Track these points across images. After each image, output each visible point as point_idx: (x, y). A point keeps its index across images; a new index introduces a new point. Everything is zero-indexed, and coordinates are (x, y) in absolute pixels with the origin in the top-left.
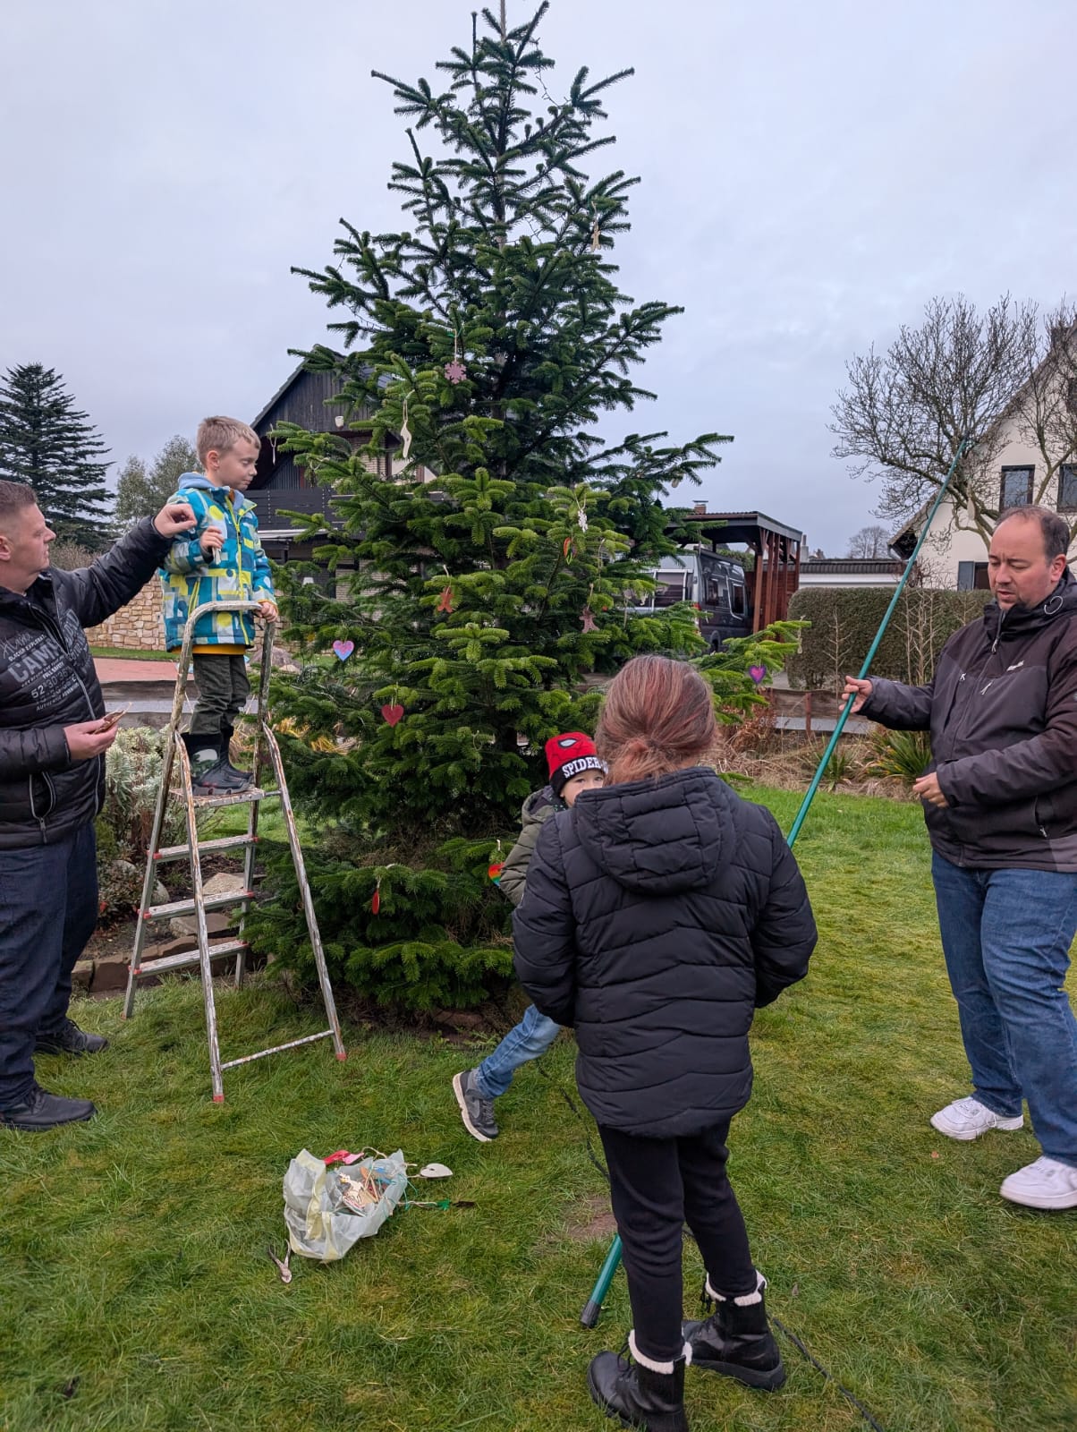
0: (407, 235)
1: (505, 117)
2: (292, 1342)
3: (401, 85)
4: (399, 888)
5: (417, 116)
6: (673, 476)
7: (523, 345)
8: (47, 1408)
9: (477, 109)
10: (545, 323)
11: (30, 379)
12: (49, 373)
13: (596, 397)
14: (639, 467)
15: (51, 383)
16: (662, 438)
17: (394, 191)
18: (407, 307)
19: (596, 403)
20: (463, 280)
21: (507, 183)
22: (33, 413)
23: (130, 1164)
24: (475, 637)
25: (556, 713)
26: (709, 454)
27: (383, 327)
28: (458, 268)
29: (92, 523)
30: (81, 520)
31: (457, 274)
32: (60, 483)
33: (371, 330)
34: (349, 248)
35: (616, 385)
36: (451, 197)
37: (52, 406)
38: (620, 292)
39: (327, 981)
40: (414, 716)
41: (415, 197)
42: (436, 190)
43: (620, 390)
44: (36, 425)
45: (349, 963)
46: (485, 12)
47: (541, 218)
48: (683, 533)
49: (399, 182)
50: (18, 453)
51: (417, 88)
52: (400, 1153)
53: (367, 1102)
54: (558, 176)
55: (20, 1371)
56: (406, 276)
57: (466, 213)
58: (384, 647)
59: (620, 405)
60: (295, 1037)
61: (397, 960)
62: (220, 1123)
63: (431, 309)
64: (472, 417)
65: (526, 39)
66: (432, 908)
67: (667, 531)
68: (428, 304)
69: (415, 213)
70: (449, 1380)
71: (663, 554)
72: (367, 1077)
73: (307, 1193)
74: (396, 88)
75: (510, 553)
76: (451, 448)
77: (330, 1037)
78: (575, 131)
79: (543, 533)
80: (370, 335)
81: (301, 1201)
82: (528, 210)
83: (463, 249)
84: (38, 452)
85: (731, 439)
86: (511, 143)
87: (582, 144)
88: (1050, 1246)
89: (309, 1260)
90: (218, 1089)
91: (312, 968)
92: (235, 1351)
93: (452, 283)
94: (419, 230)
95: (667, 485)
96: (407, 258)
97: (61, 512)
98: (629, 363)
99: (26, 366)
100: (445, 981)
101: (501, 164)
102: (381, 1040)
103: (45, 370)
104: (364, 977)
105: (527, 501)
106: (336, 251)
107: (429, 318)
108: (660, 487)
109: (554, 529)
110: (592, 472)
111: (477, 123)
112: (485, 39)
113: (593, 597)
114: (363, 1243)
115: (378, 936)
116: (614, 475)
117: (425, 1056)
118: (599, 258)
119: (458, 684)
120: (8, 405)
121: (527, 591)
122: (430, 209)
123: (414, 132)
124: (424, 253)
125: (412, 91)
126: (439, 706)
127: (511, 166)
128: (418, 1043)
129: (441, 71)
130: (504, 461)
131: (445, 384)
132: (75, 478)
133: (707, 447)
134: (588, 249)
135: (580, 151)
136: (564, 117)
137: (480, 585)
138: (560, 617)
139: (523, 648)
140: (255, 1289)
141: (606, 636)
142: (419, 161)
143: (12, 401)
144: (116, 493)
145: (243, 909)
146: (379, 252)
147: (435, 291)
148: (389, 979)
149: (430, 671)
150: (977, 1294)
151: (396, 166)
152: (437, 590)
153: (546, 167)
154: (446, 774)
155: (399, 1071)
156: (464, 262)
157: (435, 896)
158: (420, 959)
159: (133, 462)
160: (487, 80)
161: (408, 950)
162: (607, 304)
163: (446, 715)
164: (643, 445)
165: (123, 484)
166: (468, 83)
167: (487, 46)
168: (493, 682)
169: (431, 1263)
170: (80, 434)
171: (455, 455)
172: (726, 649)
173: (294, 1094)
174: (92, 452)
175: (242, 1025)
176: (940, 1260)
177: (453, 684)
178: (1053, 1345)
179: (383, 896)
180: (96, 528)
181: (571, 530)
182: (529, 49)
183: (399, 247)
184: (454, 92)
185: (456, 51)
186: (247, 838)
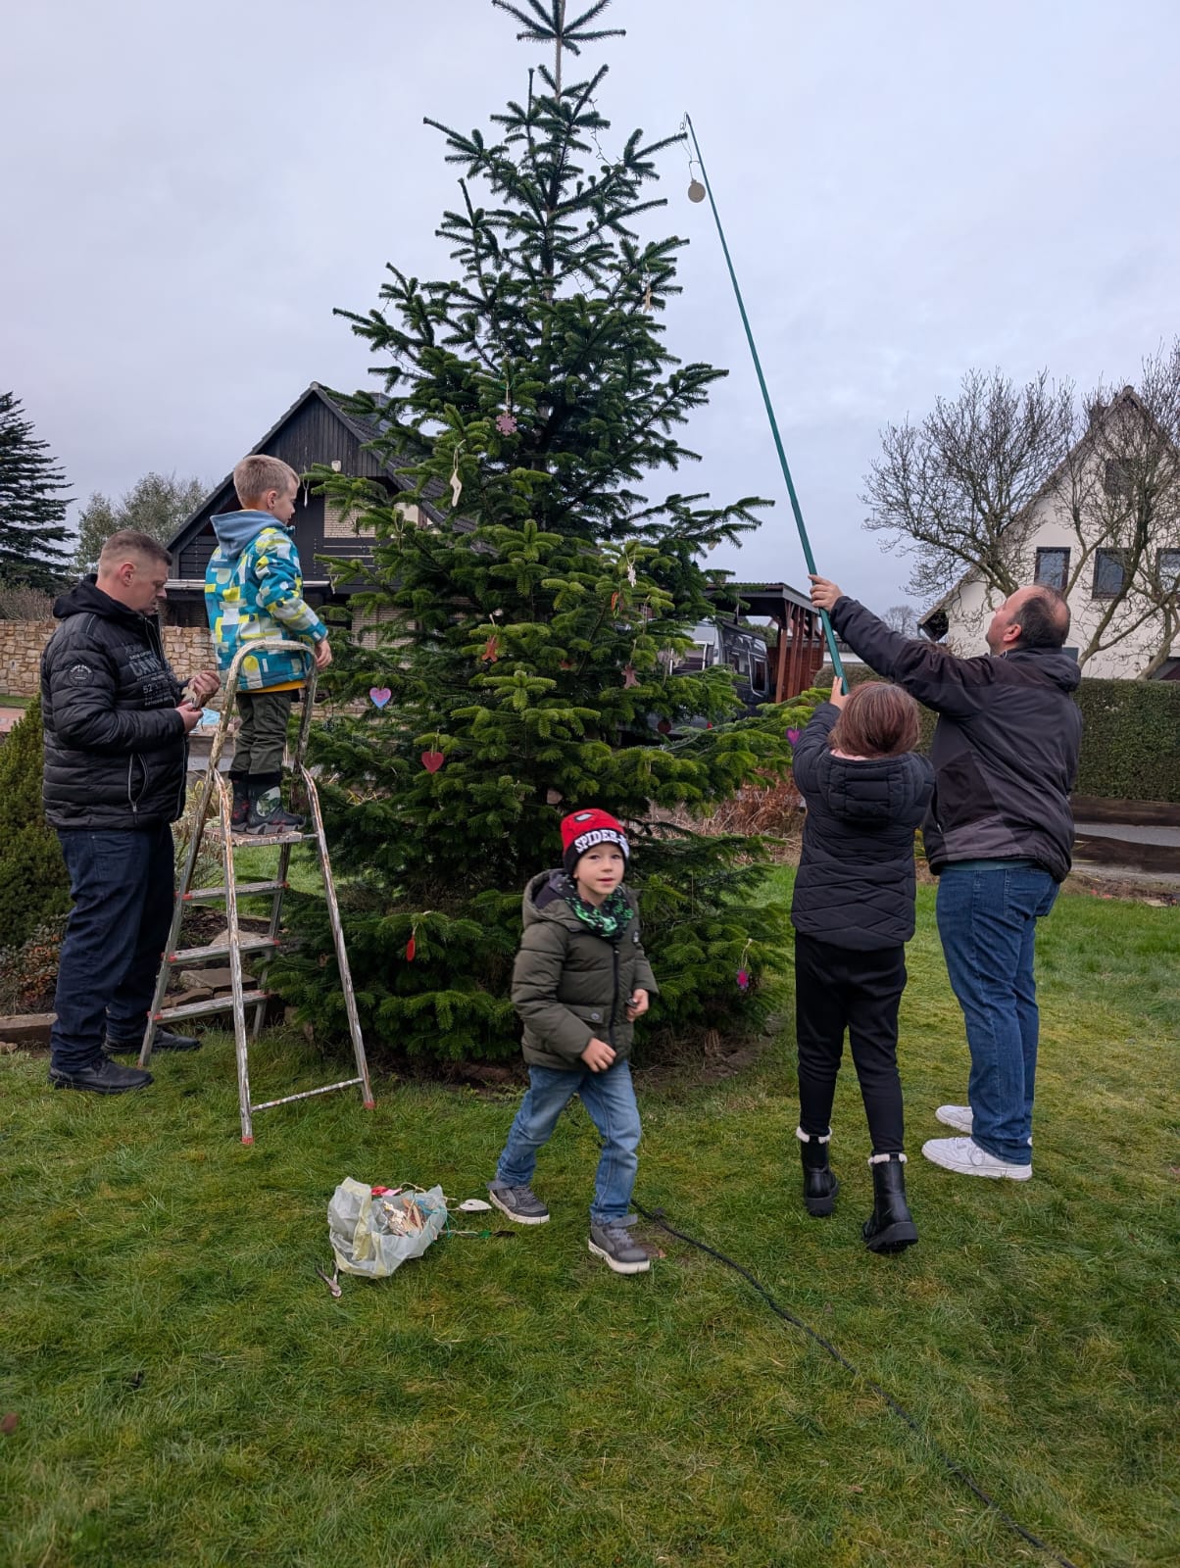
0: (456, 284)
1: (557, 172)
2: (347, 1344)
3: (452, 134)
4: (434, 936)
5: (468, 166)
6: (712, 538)
7: (571, 400)
8: (116, 1396)
9: (530, 162)
10: (593, 378)
12: (6, 397)
13: (641, 455)
14: (678, 527)
15: (9, 406)
16: (703, 500)
17: (442, 238)
18: (453, 356)
19: (638, 461)
20: (509, 331)
21: (558, 238)
23: (167, 1195)
24: (522, 686)
25: (596, 767)
26: (750, 518)
27: (426, 374)
28: (505, 319)
29: (48, 565)
30: (35, 561)
31: (504, 325)
32: (13, 518)
33: (412, 376)
34: (396, 293)
35: (662, 445)
36: (500, 248)
37: (8, 433)
38: (668, 353)
39: (358, 1028)
40: (454, 765)
41: (462, 246)
42: (485, 241)
43: (665, 450)
45: (381, 1010)
46: (542, 68)
47: (591, 275)
49: (447, 230)
51: (470, 138)
52: (439, 1188)
53: (400, 1145)
54: (608, 234)
55: (85, 1366)
56: (453, 324)
57: (514, 265)
58: (420, 696)
59: (664, 465)
60: (322, 1086)
61: (430, 1009)
62: (252, 1162)
63: (476, 359)
64: (521, 470)
65: (584, 99)
66: (466, 958)
68: (474, 354)
69: (462, 261)
70: (503, 1374)
72: (397, 1124)
73: (354, 1216)
74: (448, 137)
75: (556, 605)
76: (496, 499)
77: (358, 1087)
78: (625, 189)
79: (591, 588)
80: (412, 382)
81: (347, 1223)
82: (578, 265)
83: (510, 300)
85: (772, 503)
86: (562, 199)
87: (633, 203)
88: (1063, 1274)
89: (357, 1277)
90: (247, 1130)
91: (341, 1015)
92: (294, 1351)
93: (497, 332)
94: (466, 279)
95: (704, 546)
96: (453, 306)
97: (12, 550)
98: (672, 423)
100: (476, 1031)
101: (552, 220)
102: (410, 1089)
104: (395, 1025)
105: (570, 556)
106: (381, 295)
107: (477, 368)
108: (698, 549)
109: (602, 583)
110: (634, 530)
111: (527, 176)
112: (543, 97)
113: (636, 653)
114: (409, 1263)
115: (408, 987)
116: (655, 536)
117: (456, 1105)
118: (651, 318)
119: (502, 734)
121: (572, 644)
122: (479, 258)
123: (466, 182)
124: (471, 302)
125: (464, 140)
126: (480, 755)
127: (562, 222)
128: (448, 1094)
129: (495, 123)
130: (554, 516)
131: (497, 435)
132: (30, 514)
133: (747, 510)
134: (641, 310)
135: (630, 211)
136: (616, 175)
137: (525, 635)
138: (601, 673)
139: (564, 700)
140: (308, 1301)
141: (648, 691)
142: (470, 211)
144: (77, 532)
145: (268, 957)
146: (426, 298)
147: (481, 341)
148: (419, 1031)
149: (470, 721)
150: (995, 1311)
151: (447, 215)
152: (482, 640)
153: (596, 224)
154: (485, 823)
155: (429, 1119)
156: (512, 313)
157: (470, 946)
158: (454, 1008)
159: (95, 499)
160: (541, 136)
161: (442, 999)
162: (654, 363)
163: (488, 764)
164: (683, 505)
165: (85, 523)
166: (522, 136)
167: (545, 103)
168: (537, 735)
169: (477, 1283)
170: (39, 466)
171: (499, 506)
172: (759, 713)
173: (324, 1138)
174: (52, 487)
175: (264, 1074)
176: (959, 1283)
177: (495, 734)
178: (1063, 1353)
179: (419, 943)
180: (53, 571)
181: (619, 585)
182: (586, 110)
183: (446, 296)
184: (509, 145)
185: (513, 106)
186: (274, 884)
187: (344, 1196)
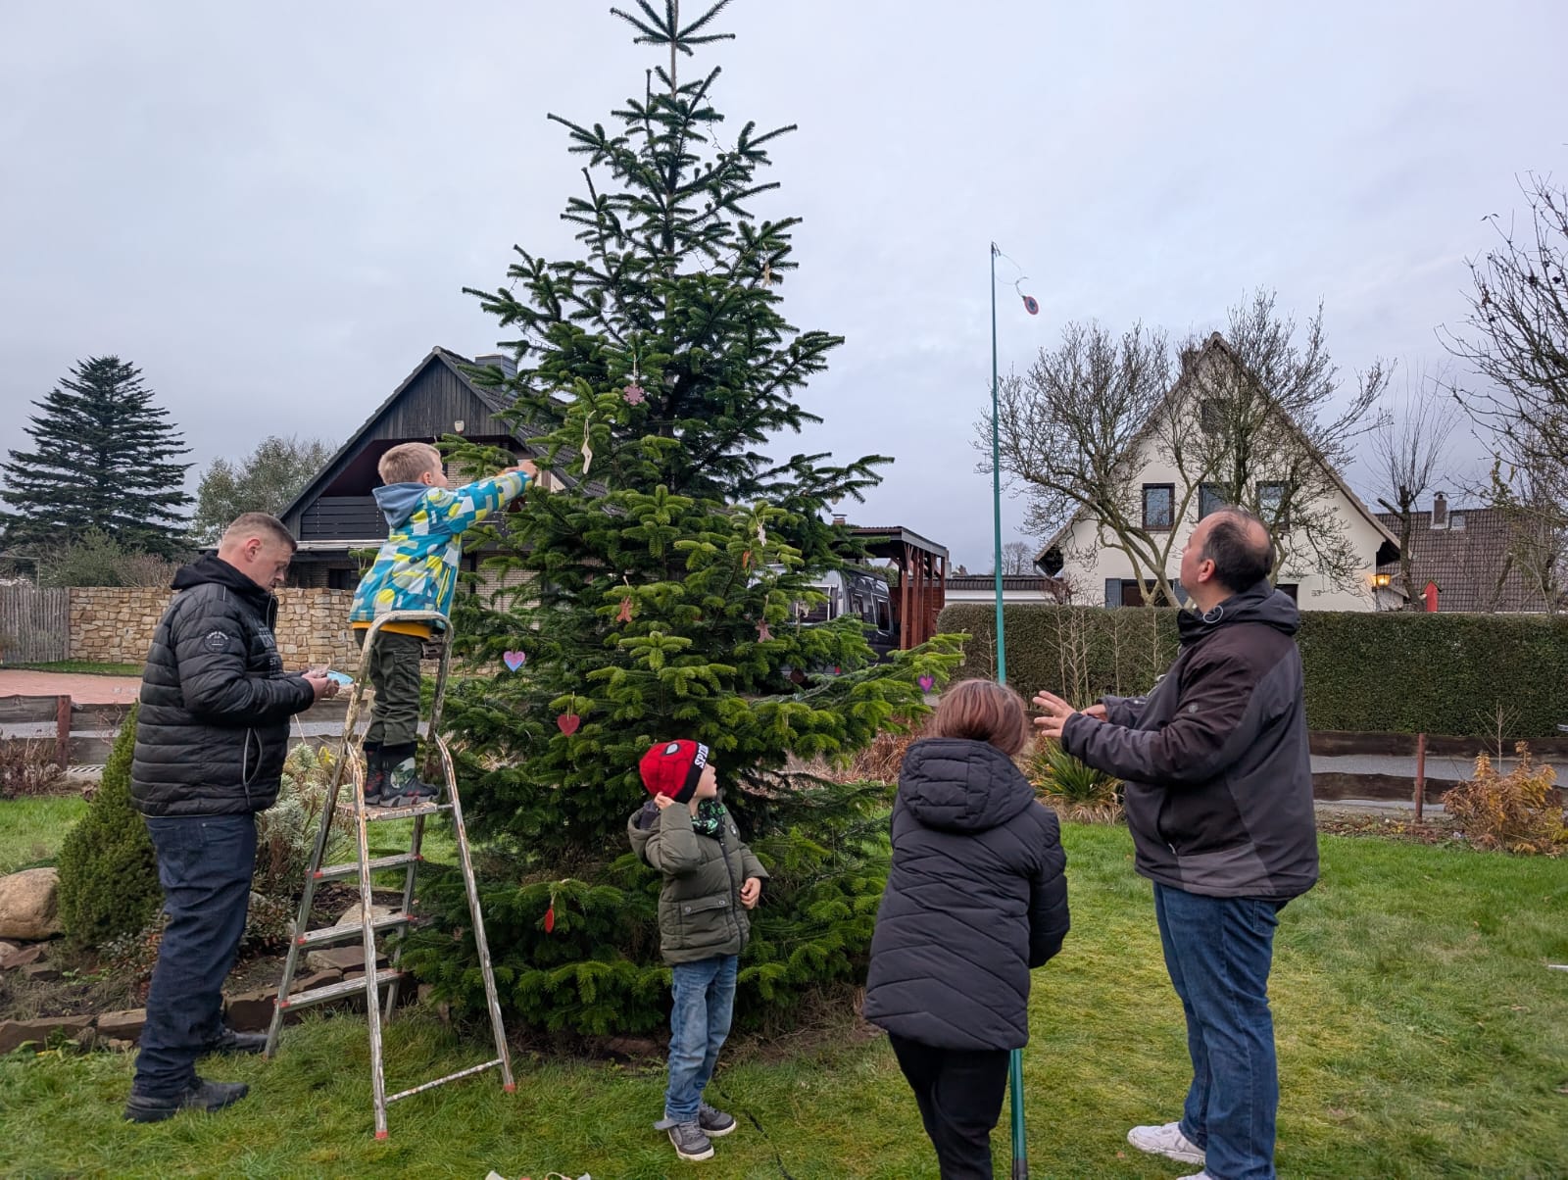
0: (582, 264)
1: (676, 161)
3: (575, 127)
4: (573, 905)
5: (590, 155)
6: (836, 494)
7: (697, 370)
9: (649, 152)
10: (716, 347)
11: (104, 373)
12: (126, 367)
13: (764, 420)
14: (803, 484)
15: (129, 376)
16: (826, 459)
17: (567, 221)
18: (581, 331)
19: (763, 425)
20: (634, 305)
21: (678, 219)
22: (104, 409)
24: (657, 646)
25: (733, 722)
26: (871, 474)
27: (553, 347)
28: (629, 294)
29: (164, 529)
30: (152, 527)
31: (628, 300)
32: (130, 485)
33: (539, 348)
34: (523, 272)
35: (784, 409)
36: (623, 229)
37: (127, 402)
38: (787, 323)
39: (497, 1005)
40: (590, 726)
41: (587, 228)
42: (608, 223)
43: (787, 413)
44: (106, 422)
45: (521, 985)
46: (658, 69)
47: (710, 252)
48: (847, 547)
49: (571, 214)
50: (82, 451)
51: (592, 131)
52: (586, 1174)
53: (543, 1131)
54: (724, 214)
56: (580, 301)
57: (637, 244)
58: (554, 658)
59: (787, 427)
60: (460, 1069)
61: (572, 982)
62: (388, 1160)
63: (602, 332)
64: (650, 437)
65: (700, 95)
66: (607, 926)
67: (833, 546)
68: (600, 327)
69: (587, 242)
71: (829, 568)
72: (540, 1107)
74: (571, 130)
75: (689, 565)
76: (626, 465)
77: (497, 1069)
79: (722, 547)
80: (540, 354)
82: (698, 244)
83: (634, 276)
84: (106, 451)
85: (892, 460)
86: (681, 183)
87: (748, 186)
90: (381, 1125)
91: (479, 992)
93: (621, 306)
94: (591, 258)
95: (828, 502)
96: (579, 283)
97: (129, 516)
98: (794, 388)
99: (99, 357)
100: (620, 1003)
101: (671, 203)
102: (551, 1069)
103: (122, 363)
104: (535, 1001)
105: (701, 516)
106: (509, 275)
107: (605, 341)
108: (823, 504)
109: (734, 542)
110: (760, 489)
111: (646, 163)
112: (661, 95)
113: (768, 608)
115: (547, 959)
116: (781, 494)
117: (600, 1084)
118: (769, 292)
119: (637, 694)
120: (76, 400)
121: (705, 601)
122: (603, 239)
123: (589, 171)
124: (595, 279)
125: (586, 133)
126: (617, 716)
127: (681, 205)
128: (592, 1071)
129: (616, 118)
130: (681, 478)
131: (625, 405)
132: (148, 480)
133: (868, 467)
134: (760, 284)
135: (745, 194)
136: (731, 162)
137: (658, 594)
138: (734, 627)
139: (699, 657)
141: (782, 645)
142: (594, 196)
143: (81, 396)
144: (197, 496)
145: (401, 934)
146: (553, 276)
147: (607, 316)
148: (560, 1005)
149: (607, 681)
151: (571, 200)
152: (617, 600)
153: (714, 206)
154: (622, 785)
155: (573, 1099)
156: (636, 288)
157: (610, 913)
158: (596, 979)
159: (218, 464)
160: (660, 129)
161: (584, 970)
162: (774, 332)
163: (626, 724)
164: (806, 464)
165: (205, 490)
166: (641, 129)
167: (663, 100)
168: (674, 693)
170: (158, 432)
171: (630, 470)
172: (890, 660)
173: (464, 1127)
174: (171, 452)
175: (399, 1060)
177: (631, 694)
179: (557, 913)
180: (170, 536)
181: (750, 544)
182: (701, 105)
183: (573, 274)
184: (630, 137)
185: (632, 102)
186: (407, 857)
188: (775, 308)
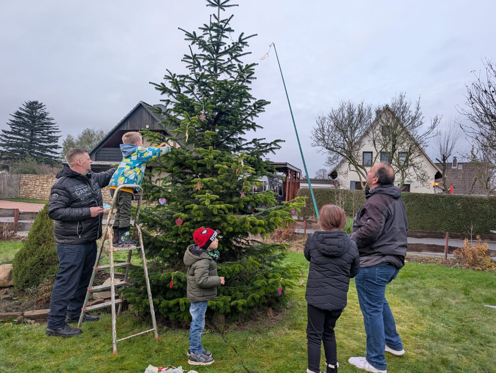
0: (188, 76)
1: (219, 44)
4: (179, 280)
5: (191, 41)
6: (266, 151)
7: (223, 110)
9: (210, 41)
10: (230, 104)
11: (33, 106)
12: (41, 104)
13: (244, 127)
14: (256, 148)
15: (41, 107)
16: (264, 140)
17: (183, 62)
18: (187, 97)
19: (244, 129)
20: (204, 89)
21: (219, 63)
22: (33, 117)
24: (208, 198)
25: (232, 223)
26: (278, 145)
27: (178, 102)
28: (202, 86)
29: (51, 157)
30: (47, 156)
31: (202, 88)
32: (41, 142)
33: (173, 102)
34: (169, 78)
36: (201, 65)
37: (40, 115)
38: (253, 97)
39: (153, 311)
40: (186, 223)
41: (190, 64)
42: (196, 63)
43: (252, 125)
44: (34, 122)
45: (161, 305)
46: (214, 15)
47: (229, 73)
48: (270, 169)
49: (185, 60)
50: (26, 131)
51: (192, 34)
52: (181, 367)
53: (167, 352)
54: (234, 61)
56: (187, 87)
57: (205, 70)
58: (175, 201)
59: (252, 130)
60: (141, 332)
61: (178, 304)
62: (117, 360)
63: (194, 98)
64: (208, 131)
65: (227, 23)
67: (265, 168)
68: (193, 96)
69: (189, 69)
71: (264, 175)
72: (166, 344)
74: (186, 33)
75: (219, 172)
76: (200, 140)
77: (153, 332)
79: (230, 167)
80: (173, 104)
82: (225, 71)
83: (204, 80)
84: (33, 131)
85: (285, 141)
86: (220, 51)
87: (241, 53)
90: (115, 349)
91: (148, 307)
93: (200, 90)
94: (191, 74)
95: (264, 154)
96: (187, 82)
97: (40, 152)
98: (254, 117)
99: (32, 101)
101: (217, 57)
102: (170, 332)
103: (39, 103)
104: (166, 310)
105: (223, 157)
106: (164, 78)
107: (194, 100)
108: (262, 154)
109: (233, 165)
110: (243, 149)
111: (209, 45)
112: (214, 23)
113: (244, 187)
115: (170, 297)
116: (249, 151)
117: (186, 337)
118: (247, 86)
119: (201, 213)
120: (24, 114)
121: (224, 184)
122: (195, 68)
123: (191, 46)
124: (192, 81)
125: (190, 34)
126: (195, 220)
127: (220, 58)
128: (183, 333)
129: (200, 30)
130: (217, 145)
131: (199, 121)
132: (46, 141)
133: (277, 143)
134: (244, 84)
135: (240, 55)
136: (236, 45)
137: (209, 182)
138: (233, 193)
139: (221, 202)
141: (248, 199)
142: (192, 54)
143: (26, 113)
144: (62, 146)
145: (123, 288)
146: (178, 79)
147: (195, 93)
148: (174, 312)
149: (192, 209)
152: (196, 183)
153: (230, 59)
155: (177, 342)
156: (205, 84)
158: (185, 303)
159: (69, 136)
160: (214, 34)
161: (182, 301)
162: (248, 99)
163: (198, 222)
164: (257, 141)
165: (65, 144)
166: (208, 34)
168: (213, 213)
170: (50, 125)
171: (201, 142)
172: (282, 204)
173: (141, 350)
174: (54, 132)
175: (121, 328)
177: (199, 213)
179: (174, 282)
180: (53, 159)
181: (239, 166)
182: (227, 27)
183: (185, 79)
184: (204, 36)
185: (205, 25)
186: (126, 263)
187: (149, 371)
188: (249, 92)
